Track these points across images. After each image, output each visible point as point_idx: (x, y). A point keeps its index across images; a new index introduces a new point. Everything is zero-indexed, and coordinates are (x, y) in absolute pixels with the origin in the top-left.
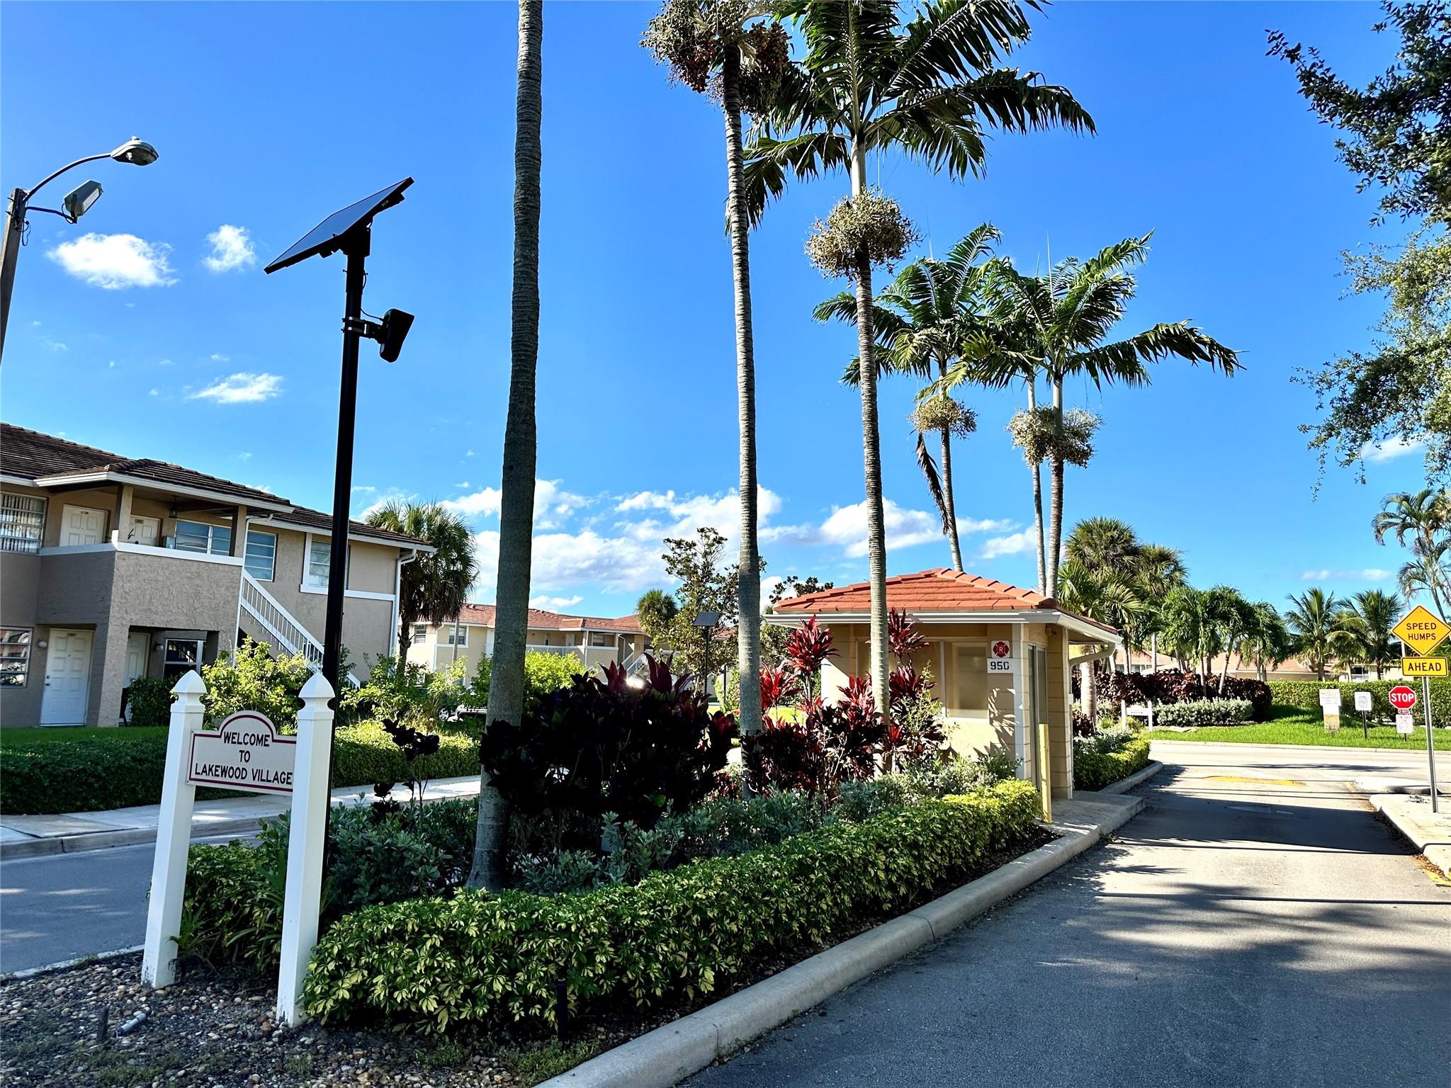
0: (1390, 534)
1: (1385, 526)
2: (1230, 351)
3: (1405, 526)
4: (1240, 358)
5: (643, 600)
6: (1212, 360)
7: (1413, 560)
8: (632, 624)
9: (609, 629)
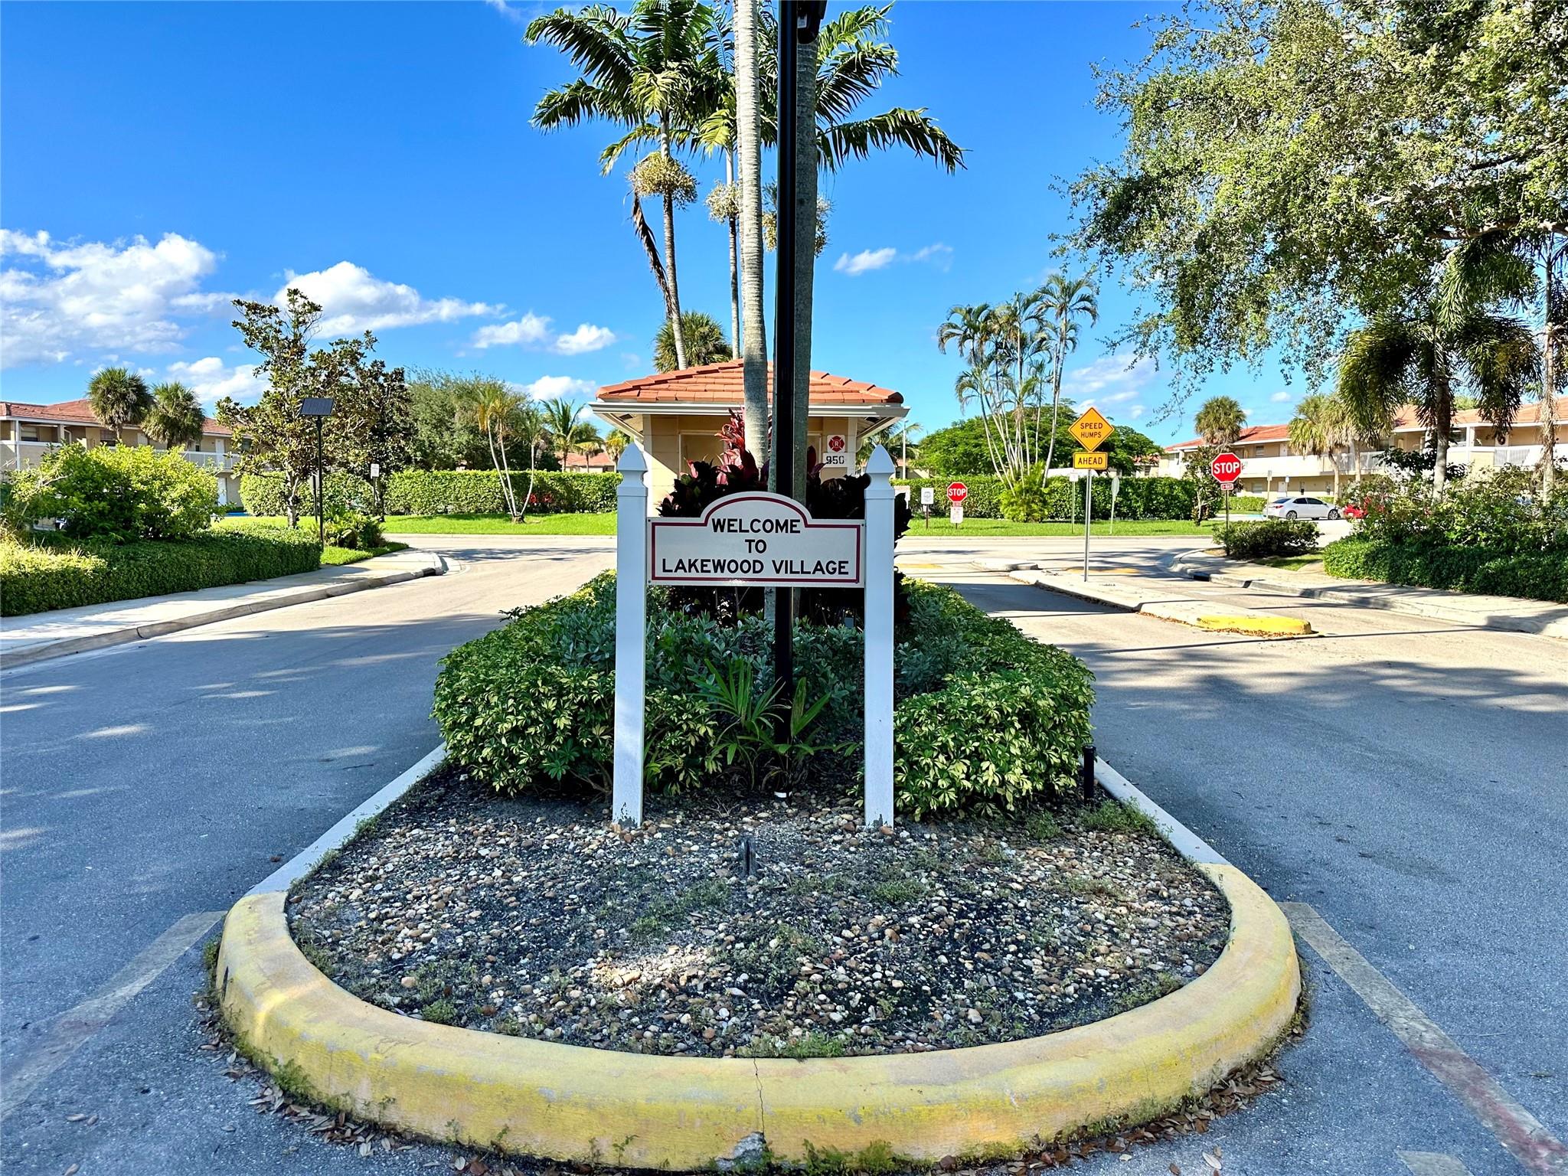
0: (952, 343)
1: (948, 336)
2: (957, 149)
3: (965, 338)
4: (964, 156)
5: (98, 382)
6: (936, 156)
7: (969, 369)
8: (81, 413)
9: (48, 420)
